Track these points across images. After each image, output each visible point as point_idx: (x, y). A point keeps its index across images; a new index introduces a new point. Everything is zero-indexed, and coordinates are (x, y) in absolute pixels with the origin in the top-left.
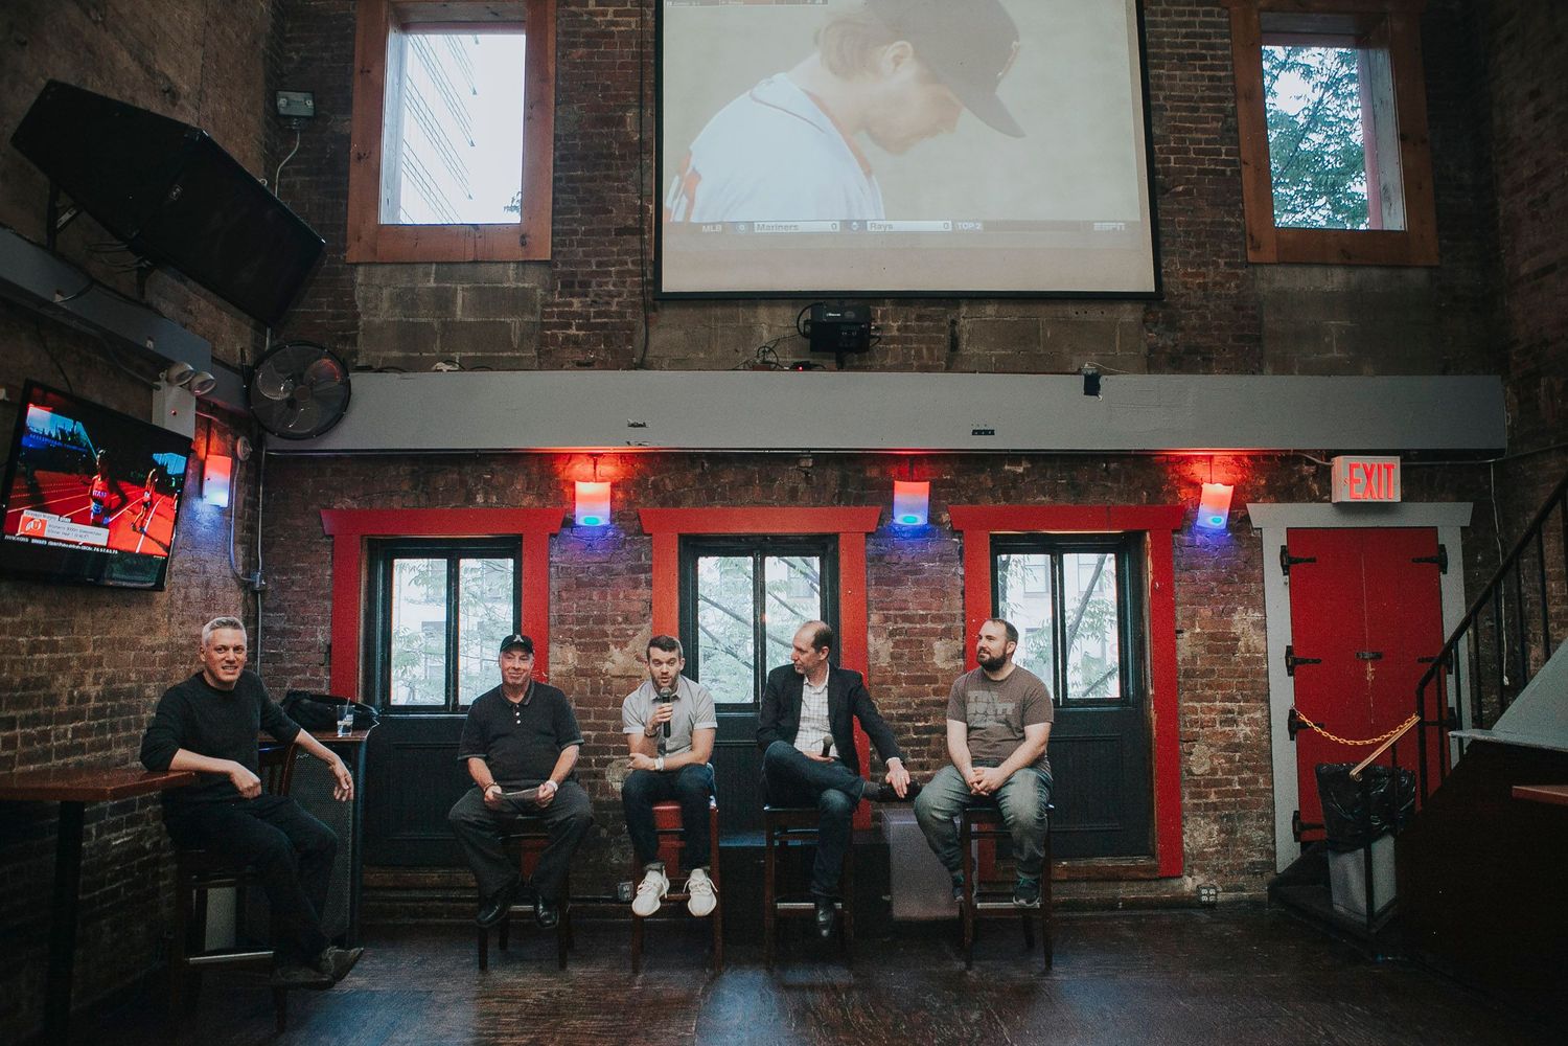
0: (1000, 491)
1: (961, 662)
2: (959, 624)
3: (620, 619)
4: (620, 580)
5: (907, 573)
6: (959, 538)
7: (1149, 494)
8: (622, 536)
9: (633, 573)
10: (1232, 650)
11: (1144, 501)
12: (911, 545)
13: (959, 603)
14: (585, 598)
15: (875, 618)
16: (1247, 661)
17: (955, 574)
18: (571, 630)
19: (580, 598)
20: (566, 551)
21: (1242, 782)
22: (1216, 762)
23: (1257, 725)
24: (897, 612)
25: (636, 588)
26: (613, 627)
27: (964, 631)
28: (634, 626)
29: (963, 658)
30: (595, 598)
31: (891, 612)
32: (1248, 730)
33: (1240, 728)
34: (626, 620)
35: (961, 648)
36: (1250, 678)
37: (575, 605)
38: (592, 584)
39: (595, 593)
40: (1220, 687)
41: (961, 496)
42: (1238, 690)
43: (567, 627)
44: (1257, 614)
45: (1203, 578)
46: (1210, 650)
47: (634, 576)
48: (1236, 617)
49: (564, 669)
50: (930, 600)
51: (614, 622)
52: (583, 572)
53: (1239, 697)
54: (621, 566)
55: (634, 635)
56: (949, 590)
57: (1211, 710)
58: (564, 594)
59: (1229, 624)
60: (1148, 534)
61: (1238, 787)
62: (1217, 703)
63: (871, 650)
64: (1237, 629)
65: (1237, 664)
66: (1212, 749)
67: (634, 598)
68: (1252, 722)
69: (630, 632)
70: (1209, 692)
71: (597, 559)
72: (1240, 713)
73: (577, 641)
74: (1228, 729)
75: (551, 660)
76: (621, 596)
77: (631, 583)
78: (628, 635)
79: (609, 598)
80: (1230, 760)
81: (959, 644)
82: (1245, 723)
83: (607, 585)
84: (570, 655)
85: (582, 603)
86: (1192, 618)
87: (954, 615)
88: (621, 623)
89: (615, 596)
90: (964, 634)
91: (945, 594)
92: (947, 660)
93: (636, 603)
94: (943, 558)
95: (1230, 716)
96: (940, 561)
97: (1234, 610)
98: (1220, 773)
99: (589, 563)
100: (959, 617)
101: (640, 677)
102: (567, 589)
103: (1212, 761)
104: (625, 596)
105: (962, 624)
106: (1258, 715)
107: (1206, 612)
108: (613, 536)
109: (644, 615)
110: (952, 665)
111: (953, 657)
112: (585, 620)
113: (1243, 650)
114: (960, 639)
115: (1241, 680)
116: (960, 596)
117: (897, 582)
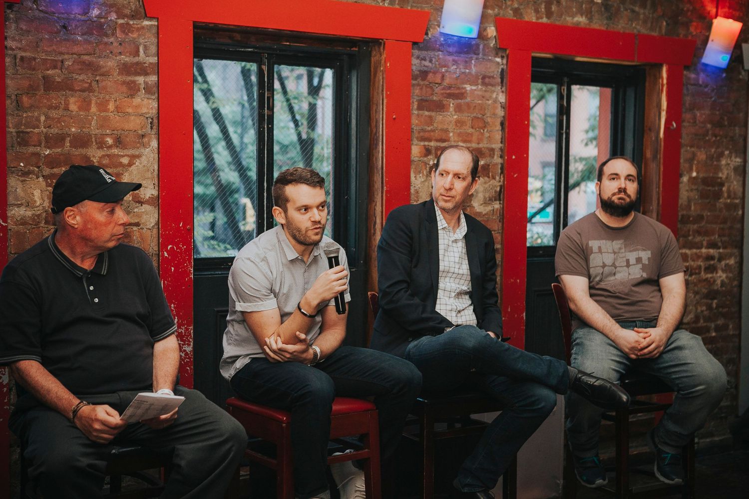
0: (543, 6)
1: (497, 205)
2: (497, 160)
3: (110, 141)
4: (109, 83)
5: (450, 96)
6: (502, 57)
7: (668, 24)
8: (113, 16)
9: (129, 73)
10: (718, 195)
11: (663, 31)
12: (455, 62)
13: (498, 136)
14: (56, 108)
15: (416, 150)
16: (729, 207)
17: (495, 101)
18: (37, 155)
19: (50, 107)
20: (28, 32)
21: (717, 329)
22: (699, 310)
23: (731, 272)
24: (439, 144)
25: (132, 96)
26: (100, 153)
27: (502, 169)
28: (131, 152)
29: (500, 200)
30: (73, 107)
31: (433, 144)
32: (724, 276)
33: (718, 275)
34: (119, 142)
35: (498, 189)
36: (729, 224)
37: (43, 118)
38: (67, 86)
39: (72, 100)
40: (706, 233)
41: (506, 8)
42: (719, 236)
43: (31, 149)
44: (738, 160)
45: (702, 120)
46: (703, 195)
47: (129, 78)
48: (723, 162)
49: (29, 213)
50: (470, 130)
51: (101, 145)
52: (55, 67)
53: (720, 244)
54: (111, 63)
55: (130, 164)
56: (489, 120)
57: (698, 257)
58: (25, 99)
59: (718, 168)
60: (664, 69)
61: (714, 334)
62: (704, 250)
63: (412, 191)
64: (722, 175)
65: (721, 210)
66: (697, 297)
67: (130, 110)
68: (727, 269)
69: (125, 161)
70: (698, 239)
71: (76, 49)
72: (720, 260)
73: (47, 171)
74: (709, 276)
75: (11, 199)
76: (111, 106)
77: (124, 89)
78: (121, 165)
79: (94, 109)
80: (710, 307)
81: (496, 183)
82: (723, 271)
83: (90, 89)
84: (37, 194)
85: (53, 114)
86: (691, 161)
87: (492, 150)
88: (110, 147)
89: (103, 106)
90: (502, 173)
91: (485, 125)
92: (486, 203)
93: (132, 118)
94: (485, 80)
95: (712, 262)
96: (484, 84)
97: (721, 155)
98: (702, 321)
99: (61, 53)
100: (497, 153)
101: (137, 224)
102: (31, 90)
103: (697, 309)
104: (117, 107)
105: (500, 161)
106: (732, 262)
107: (702, 156)
108: (99, 17)
109: (143, 136)
110: (489, 208)
111: (490, 200)
112: (59, 139)
113: (726, 195)
114: (497, 178)
115: (722, 226)
116: (499, 127)
117: (440, 107)
